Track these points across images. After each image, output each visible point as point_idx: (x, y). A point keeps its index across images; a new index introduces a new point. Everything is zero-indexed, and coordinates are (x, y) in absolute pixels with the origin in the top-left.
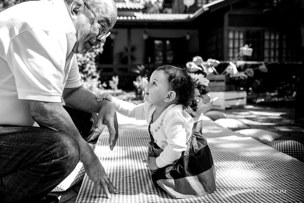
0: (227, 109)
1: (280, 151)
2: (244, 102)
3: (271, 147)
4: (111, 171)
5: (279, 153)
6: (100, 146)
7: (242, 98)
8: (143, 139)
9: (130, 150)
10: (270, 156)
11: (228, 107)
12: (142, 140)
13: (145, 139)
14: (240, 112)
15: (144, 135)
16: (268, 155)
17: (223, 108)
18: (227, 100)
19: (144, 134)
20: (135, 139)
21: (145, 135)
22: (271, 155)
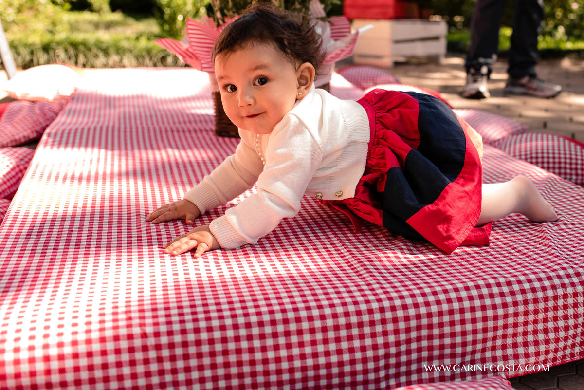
0: (397, 64)
1: (521, 159)
2: (440, 47)
3: (500, 149)
4: (77, 211)
5: (517, 164)
6: (48, 147)
7: (436, 38)
8: (172, 131)
9: (141, 159)
10: (495, 169)
11: (401, 59)
12: (170, 134)
13: (178, 131)
14: (430, 71)
15: (174, 123)
16: (492, 167)
17: (388, 61)
18: (397, 42)
19: (176, 120)
20: (149, 132)
21: (180, 123)
22: (498, 167)
